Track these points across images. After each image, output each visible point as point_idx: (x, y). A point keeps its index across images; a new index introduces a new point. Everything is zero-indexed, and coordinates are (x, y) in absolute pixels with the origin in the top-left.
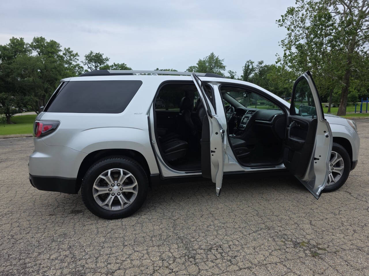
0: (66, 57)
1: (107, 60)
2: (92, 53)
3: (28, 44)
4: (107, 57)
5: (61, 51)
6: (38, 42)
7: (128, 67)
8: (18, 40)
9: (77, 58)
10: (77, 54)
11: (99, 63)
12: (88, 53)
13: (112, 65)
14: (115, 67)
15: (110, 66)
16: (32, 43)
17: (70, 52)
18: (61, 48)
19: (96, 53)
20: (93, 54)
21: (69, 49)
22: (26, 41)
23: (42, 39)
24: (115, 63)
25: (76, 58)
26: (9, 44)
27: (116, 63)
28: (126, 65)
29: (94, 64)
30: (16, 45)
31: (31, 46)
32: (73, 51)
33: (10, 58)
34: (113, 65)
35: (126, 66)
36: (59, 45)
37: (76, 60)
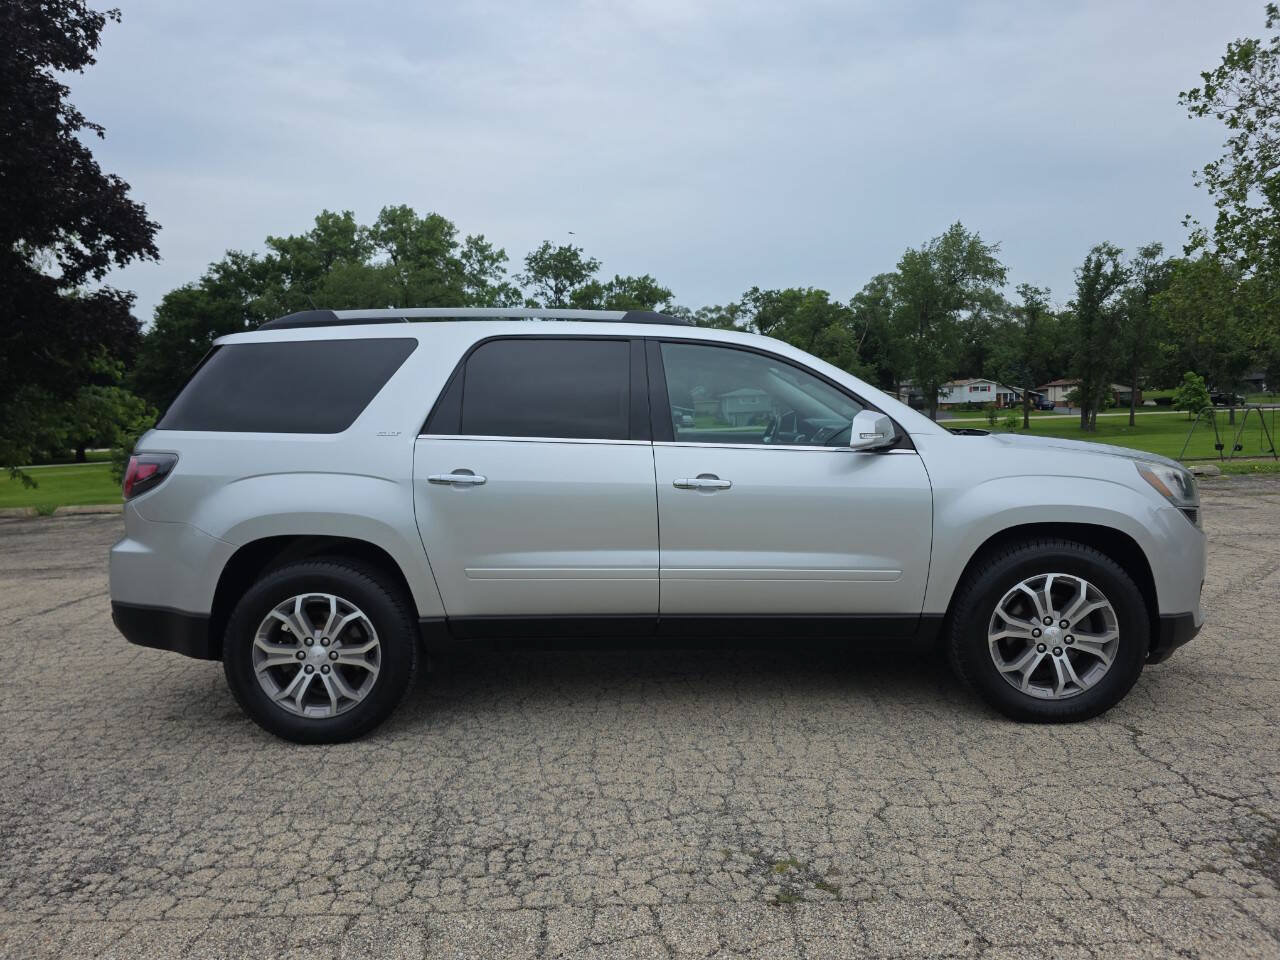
0: (471, 265)
1: (592, 267)
2: (547, 246)
3: (364, 229)
4: (593, 259)
5: (454, 245)
6: (393, 222)
7: (659, 287)
8: (338, 218)
9: (503, 264)
10: (502, 254)
11: (567, 277)
12: (534, 248)
13: (611, 284)
14: (621, 288)
15: (604, 287)
16: (377, 226)
17: (482, 249)
18: (456, 239)
19: (561, 248)
20: (551, 251)
21: (481, 238)
22: (358, 221)
23: (406, 213)
24: (620, 278)
25: (500, 265)
26: (314, 231)
27: (623, 277)
28: (653, 281)
29: (552, 282)
30: (331, 235)
31: (373, 235)
32: (490, 246)
33: (313, 273)
34: (614, 282)
35: (653, 285)
36: (451, 227)
37: (499, 273)
